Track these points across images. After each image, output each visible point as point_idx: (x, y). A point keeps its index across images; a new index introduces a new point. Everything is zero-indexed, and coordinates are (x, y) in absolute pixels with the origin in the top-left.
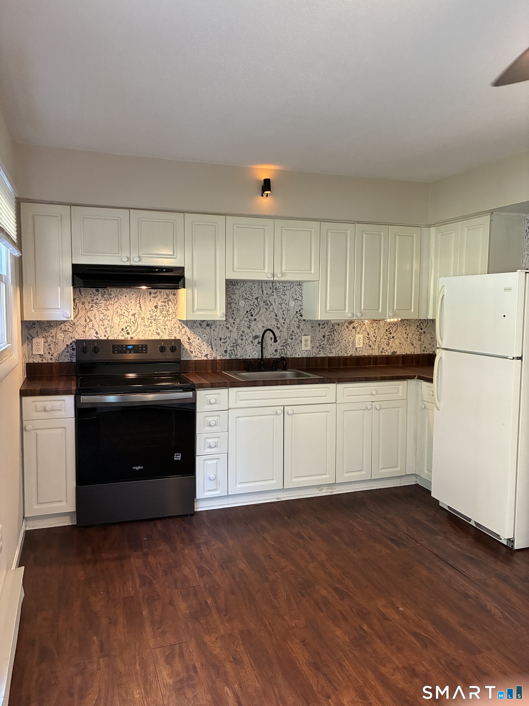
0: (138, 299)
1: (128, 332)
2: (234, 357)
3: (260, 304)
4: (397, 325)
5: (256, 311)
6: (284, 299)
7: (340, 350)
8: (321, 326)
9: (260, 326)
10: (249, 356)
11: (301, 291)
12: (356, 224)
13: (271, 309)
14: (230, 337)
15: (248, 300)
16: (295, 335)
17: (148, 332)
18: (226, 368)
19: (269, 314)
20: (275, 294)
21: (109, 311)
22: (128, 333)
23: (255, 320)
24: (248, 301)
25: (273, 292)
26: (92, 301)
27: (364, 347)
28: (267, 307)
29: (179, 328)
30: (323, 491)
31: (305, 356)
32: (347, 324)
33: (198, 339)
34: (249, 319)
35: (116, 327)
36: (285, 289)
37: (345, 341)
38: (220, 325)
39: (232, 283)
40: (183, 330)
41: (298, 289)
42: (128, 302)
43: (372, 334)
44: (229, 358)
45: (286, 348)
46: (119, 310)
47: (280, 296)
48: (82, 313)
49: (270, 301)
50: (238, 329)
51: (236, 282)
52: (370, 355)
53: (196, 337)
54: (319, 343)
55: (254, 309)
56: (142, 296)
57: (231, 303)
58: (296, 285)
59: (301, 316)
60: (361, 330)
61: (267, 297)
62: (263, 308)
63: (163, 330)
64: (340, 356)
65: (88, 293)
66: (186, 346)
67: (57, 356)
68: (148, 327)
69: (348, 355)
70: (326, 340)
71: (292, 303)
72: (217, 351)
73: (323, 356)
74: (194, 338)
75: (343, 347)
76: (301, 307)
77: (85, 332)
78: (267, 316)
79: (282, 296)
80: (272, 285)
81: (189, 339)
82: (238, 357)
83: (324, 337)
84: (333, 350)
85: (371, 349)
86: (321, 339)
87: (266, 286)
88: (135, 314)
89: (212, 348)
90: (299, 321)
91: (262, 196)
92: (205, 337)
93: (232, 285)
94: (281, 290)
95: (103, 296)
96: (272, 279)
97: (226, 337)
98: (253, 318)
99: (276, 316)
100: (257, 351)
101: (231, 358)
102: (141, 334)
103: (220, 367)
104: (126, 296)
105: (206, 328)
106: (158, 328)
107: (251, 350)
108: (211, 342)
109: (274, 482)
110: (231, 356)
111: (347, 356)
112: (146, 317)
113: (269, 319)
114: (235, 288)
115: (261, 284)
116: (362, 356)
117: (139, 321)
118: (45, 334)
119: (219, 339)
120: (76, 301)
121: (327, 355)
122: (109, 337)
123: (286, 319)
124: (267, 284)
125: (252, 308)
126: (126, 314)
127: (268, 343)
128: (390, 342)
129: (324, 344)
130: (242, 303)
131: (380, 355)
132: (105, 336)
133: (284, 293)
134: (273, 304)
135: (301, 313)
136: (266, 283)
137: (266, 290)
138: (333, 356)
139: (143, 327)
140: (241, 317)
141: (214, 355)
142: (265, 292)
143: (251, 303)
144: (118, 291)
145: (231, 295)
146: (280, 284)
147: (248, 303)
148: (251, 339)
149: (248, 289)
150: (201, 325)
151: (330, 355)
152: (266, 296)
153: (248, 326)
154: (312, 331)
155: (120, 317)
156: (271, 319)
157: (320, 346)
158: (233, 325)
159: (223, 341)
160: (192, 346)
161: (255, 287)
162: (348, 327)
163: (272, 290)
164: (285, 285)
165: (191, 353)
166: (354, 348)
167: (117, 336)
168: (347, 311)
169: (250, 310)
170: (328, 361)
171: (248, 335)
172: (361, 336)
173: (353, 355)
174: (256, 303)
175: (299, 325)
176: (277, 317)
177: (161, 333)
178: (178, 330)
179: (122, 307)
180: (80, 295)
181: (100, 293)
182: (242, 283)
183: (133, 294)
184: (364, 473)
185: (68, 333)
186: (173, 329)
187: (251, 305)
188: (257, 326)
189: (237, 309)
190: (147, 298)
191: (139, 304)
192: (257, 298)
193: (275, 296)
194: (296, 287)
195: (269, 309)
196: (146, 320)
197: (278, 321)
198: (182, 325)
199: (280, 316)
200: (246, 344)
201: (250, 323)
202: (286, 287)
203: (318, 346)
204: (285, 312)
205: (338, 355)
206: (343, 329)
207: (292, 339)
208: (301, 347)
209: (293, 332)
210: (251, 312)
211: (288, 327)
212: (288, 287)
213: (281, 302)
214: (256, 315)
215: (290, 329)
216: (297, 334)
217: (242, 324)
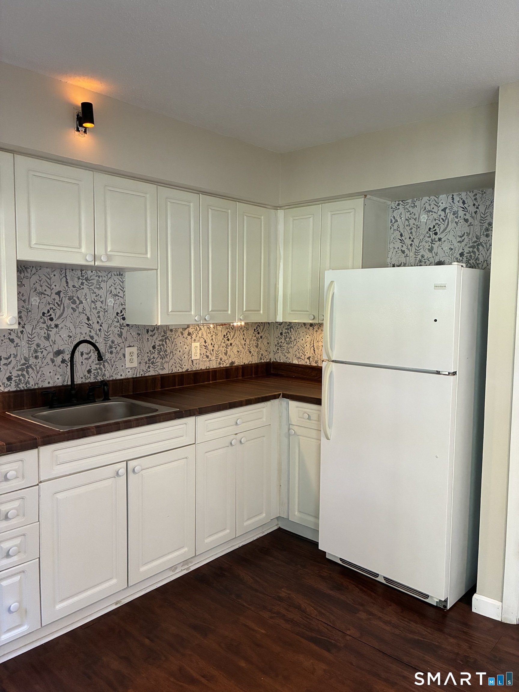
2: (23, 387)
3: (63, 301)
4: (234, 329)
5: (58, 313)
6: (99, 295)
7: (174, 364)
8: (150, 333)
9: (65, 335)
10: (49, 383)
11: (121, 284)
12: (200, 194)
13: (81, 309)
14: (17, 355)
15: (45, 296)
16: (116, 347)
18: (12, 406)
19: (77, 317)
20: (85, 286)
23: (56, 326)
24: (45, 298)
25: (82, 284)
27: (201, 359)
28: (74, 306)
30: (177, 571)
31: (130, 375)
32: (181, 330)
34: (47, 326)
36: (100, 279)
37: (180, 351)
41: (118, 281)
43: (209, 341)
44: (15, 389)
45: (104, 366)
47: (93, 291)
49: (78, 298)
52: (208, 368)
54: (148, 356)
55: (54, 310)
58: (115, 275)
59: (124, 319)
60: (197, 336)
61: (74, 291)
62: (68, 308)
64: (174, 372)
69: (184, 370)
70: (157, 352)
71: (111, 301)
73: (154, 374)
76: (124, 306)
78: (75, 319)
79: (96, 290)
80: (82, 274)
82: (31, 386)
83: (154, 347)
84: (166, 366)
85: (209, 361)
86: (150, 351)
90: (121, 326)
91: (78, 130)
94: (95, 282)
96: (92, 263)
97: (9, 355)
98: (53, 324)
99: (88, 319)
100: (61, 373)
101: (18, 389)
103: (1, 405)
107: (51, 374)
109: (114, 581)
110: (19, 386)
111: (183, 372)
113: (77, 324)
114: (22, 275)
115: (64, 271)
116: (199, 370)
121: (158, 372)
123: (102, 323)
124: (74, 272)
125: (51, 308)
127: (78, 361)
128: (228, 350)
129: (154, 358)
130: (35, 300)
131: (218, 368)
133: (98, 286)
134: (84, 302)
135: (123, 315)
136: (72, 270)
137: (73, 281)
138: (166, 373)
140: (35, 323)
142: (71, 284)
143: (49, 299)
146: (92, 272)
147: (44, 301)
148: (51, 356)
149: (44, 278)
151: (162, 372)
152: (72, 290)
153: (46, 335)
154: (138, 340)
156: (81, 324)
157: (149, 360)
158: (22, 335)
159: (4, 361)
161: (54, 275)
162: (182, 334)
163: (80, 281)
164: (100, 274)
166: (190, 360)
168: (193, 313)
169: (48, 312)
170: (161, 381)
171: (45, 349)
172: (198, 344)
173: (189, 370)
174: (57, 300)
175: (121, 332)
176: (90, 322)
182: (34, 268)
184: (228, 531)
187: (49, 304)
188: (60, 336)
189: (27, 309)
192: (58, 293)
193: (86, 290)
194: (116, 278)
195: (77, 309)
197: (91, 327)
199: (94, 319)
200: (43, 365)
201: (49, 332)
202: (102, 276)
203: (147, 361)
204: (101, 314)
205: (172, 372)
206: (177, 336)
207: (111, 353)
208: (124, 364)
209: (113, 342)
210: (49, 314)
211: (106, 336)
212: (105, 277)
213: (94, 299)
214: (58, 318)
215: (108, 338)
216: (119, 346)
217: (35, 333)
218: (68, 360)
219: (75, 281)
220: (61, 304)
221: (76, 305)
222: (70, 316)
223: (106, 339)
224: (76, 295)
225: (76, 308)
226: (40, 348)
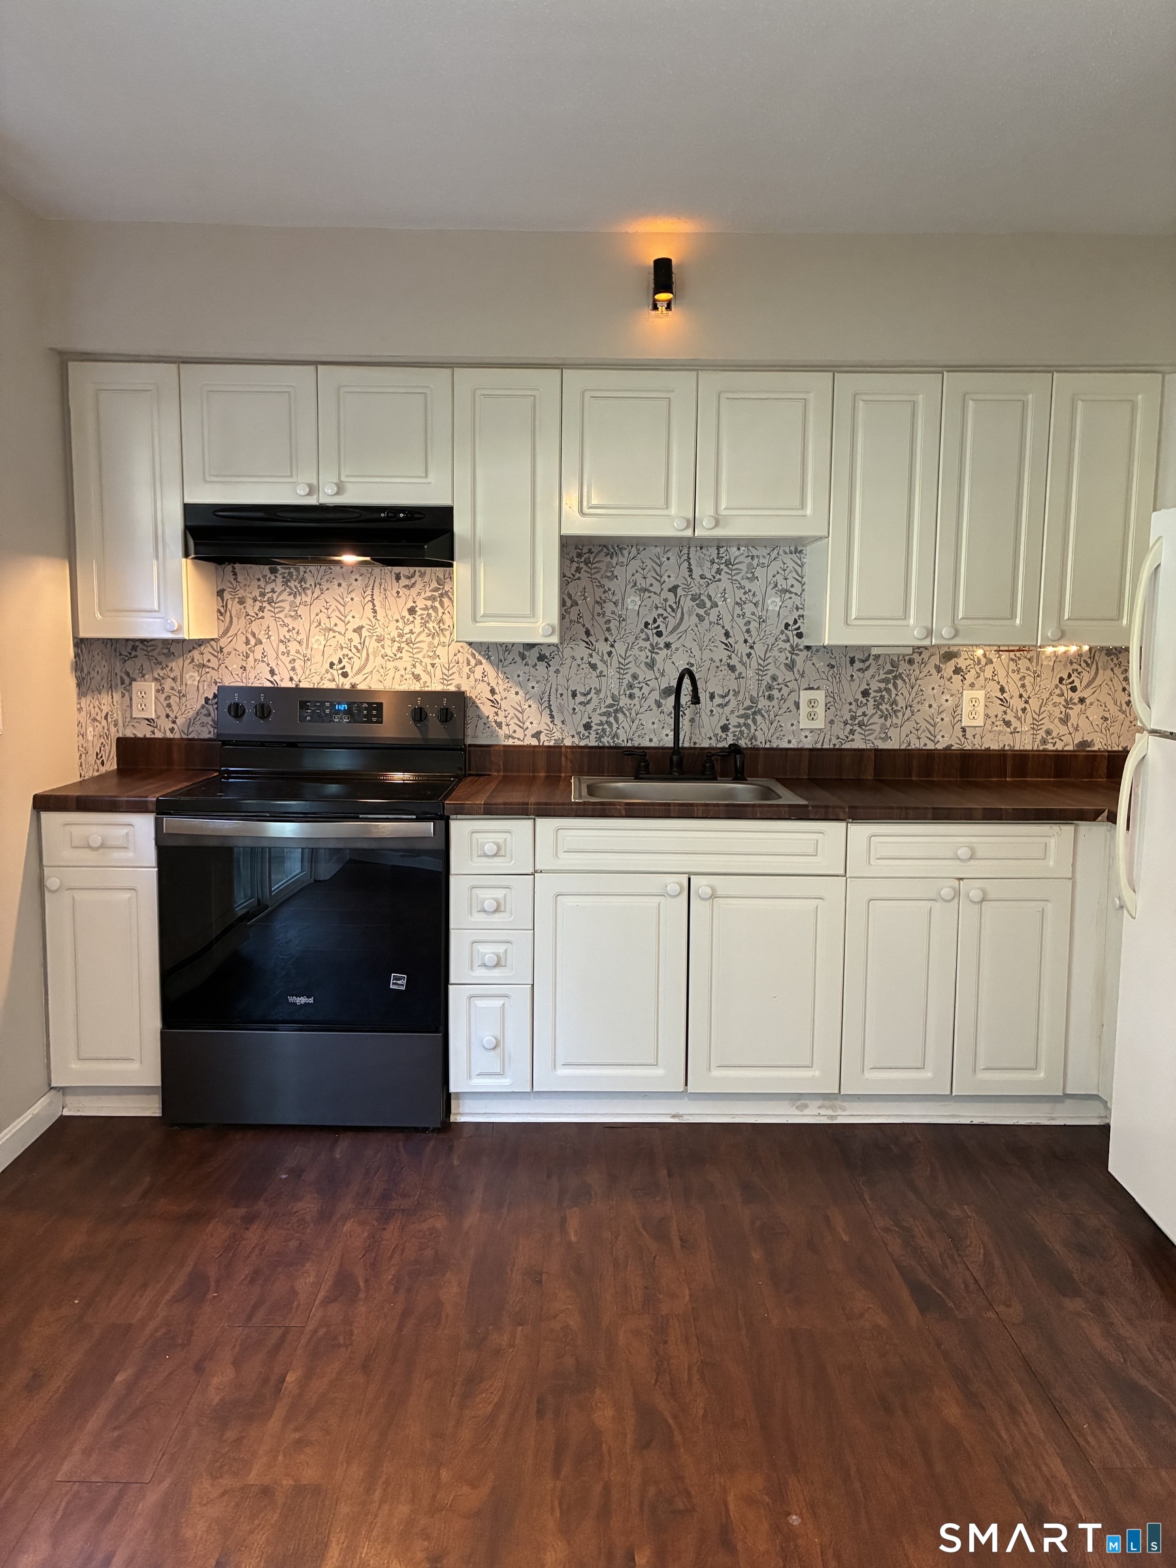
0: (369, 592)
1: (344, 670)
2: (608, 742)
3: (682, 603)
5: (672, 623)
6: (750, 591)
7: (913, 731)
8: (858, 665)
9: (681, 662)
10: (651, 740)
11: (799, 569)
12: (945, 372)
13: (713, 618)
14: (600, 690)
15: (650, 594)
16: (781, 689)
17: (391, 673)
18: (586, 769)
19: (707, 630)
20: (724, 576)
21: (301, 621)
22: (345, 675)
23: (668, 646)
24: (649, 597)
25: (719, 571)
26: (263, 595)
27: (988, 727)
28: (701, 612)
29: (468, 664)
30: (806, 1112)
31: (808, 744)
32: (936, 660)
33: (517, 693)
34: (652, 645)
35: (317, 658)
36: (755, 562)
37: (930, 706)
38: (573, 658)
39: (608, 549)
40: (479, 670)
41: (791, 564)
42: (345, 599)
43: (1013, 689)
44: (596, 744)
45: (755, 721)
46: (322, 616)
47: (739, 583)
48: (239, 625)
49: (709, 597)
50: (622, 669)
51: (618, 546)
52: (1007, 748)
53: (511, 687)
54: (850, 711)
55: (665, 618)
56: (377, 584)
57: (605, 602)
58: (786, 553)
59: (800, 635)
60: (978, 677)
61: (702, 586)
62: (690, 615)
63: (429, 667)
64: (913, 747)
65: (252, 577)
66: (487, 710)
67: (183, 725)
68: (391, 659)
69: (939, 747)
70: (871, 702)
71: (773, 603)
72: (563, 724)
73: (863, 746)
74: (505, 690)
75: (924, 725)
76: (801, 612)
77: (245, 670)
78: (701, 635)
79: (744, 583)
80: (718, 554)
81: (493, 692)
82: (620, 741)
83: (865, 694)
84: (892, 732)
85: (1011, 733)
86: (856, 700)
87: (699, 557)
88: (361, 628)
89: (552, 717)
90: (794, 650)
92: (533, 687)
93: (606, 555)
94: (743, 567)
95: (286, 583)
96: (689, 533)
97: (588, 689)
98: (661, 642)
99: (727, 635)
101: (601, 745)
102: (376, 676)
103: (569, 765)
104: (340, 585)
105: (536, 665)
106: (417, 664)
107: (655, 726)
108: (549, 701)
109: (659, 1072)
110: (602, 739)
111: (936, 749)
112: (386, 636)
113: (705, 644)
114: (614, 561)
115: (685, 551)
116: (981, 750)
117: (372, 644)
118: (159, 672)
119: (570, 693)
120: (226, 595)
121: (873, 743)
122: (300, 682)
123: (754, 643)
124: (704, 551)
125: (659, 615)
126: (341, 628)
127: (704, 707)
128: (1073, 713)
129: (864, 714)
130: (633, 602)
131: (1039, 751)
132: (291, 679)
133: (750, 575)
134: (720, 603)
135: (799, 628)
136: (701, 548)
137: (701, 567)
138: (892, 748)
139: (379, 660)
140: (631, 639)
141: (557, 735)
142: (697, 572)
143: (657, 600)
144: (322, 572)
145: (605, 582)
146: (739, 549)
147: (648, 602)
148: (656, 695)
149: (649, 563)
150: (523, 657)
151: (882, 745)
152: (699, 583)
153: (648, 661)
154: (830, 678)
155: (327, 634)
156: (713, 644)
157: (853, 718)
158: (609, 659)
159: (579, 698)
160: (500, 709)
161: (668, 559)
162: (939, 669)
163: (716, 566)
164: (755, 552)
165: (497, 728)
166: (957, 727)
167: (319, 680)
168: (912, 621)
169: (655, 621)
170: (875, 762)
171: (647, 684)
172: (980, 694)
173: (953, 748)
174: (671, 601)
175: (793, 661)
176: (729, 640)
177: (424, 677)
178: (466, 669)
179: (330, 611)
180: (234, 582)
181: (280, 577)
182: (634, 549)
183: (356, 580)
184: (929, 1075)
185: (207, 670)
186: (453, 667)
187: (657, 608)
188: (673, 663)
189: (620, 616)
190: (389, 588)
191: (370, 604)
192: (674, 589)
193: (725, 582)
194: (787, 559)
195: (707, 618)
196: (388, 642)
197: (733, 650)
198: (474, 657)
199: (738, 636)
200: (642, 710)
201: (654, 655)
202: (758, 556)
203: (848, 720)
204: (753, 626)
205: (907, 746)
206: (925, 672)
207: (770, 698)
208: (796, 721)
209: (774, 678)
210: (656, 625)
211: (762, 666)
212: (764, 557)
213: (741, 599)
214: (672, 632)
215: (765, 670)
216: (786, 685)
217: (631, 655)
218: (686, 704)
219: (705, 568)
220: (678, 607)
221: (706, 609)
222: (692, 630)
223: (761, 673)
224: (706, 593)
225: (705, 615)
226: (638, 682)
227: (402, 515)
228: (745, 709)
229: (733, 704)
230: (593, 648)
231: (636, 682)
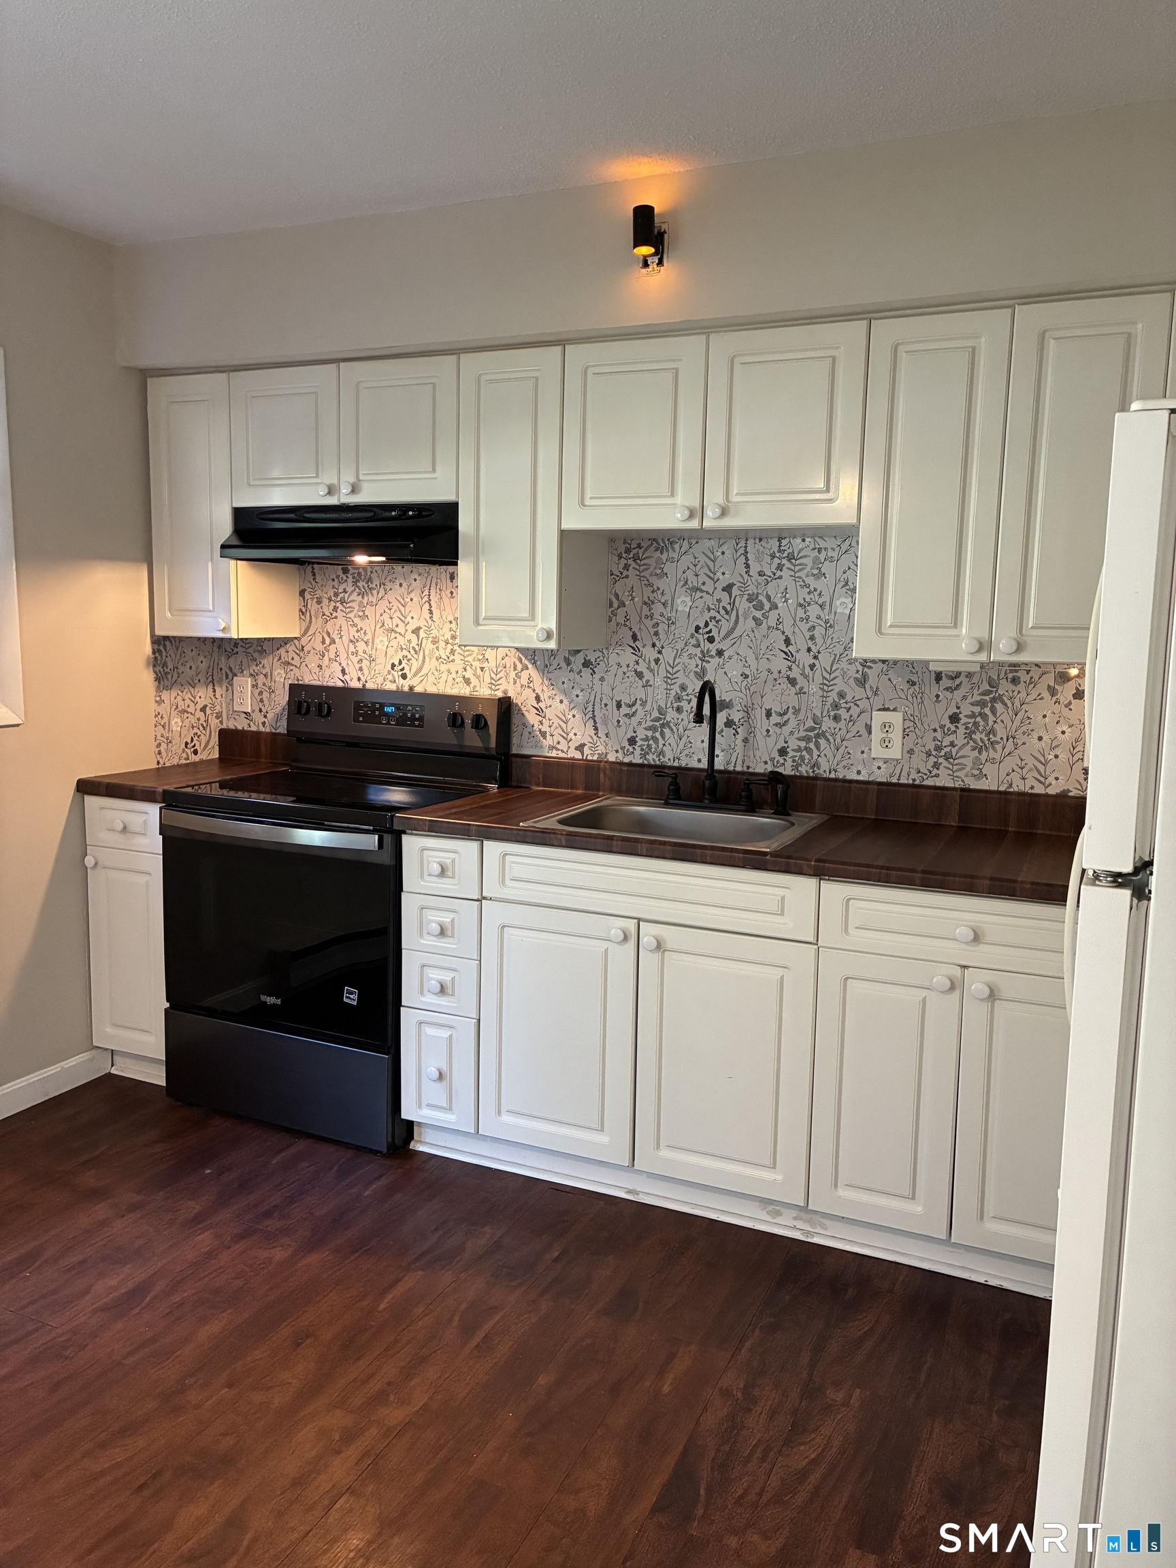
0: (426, 592)
1: (404, 672)
2: (653, 760)
3: (737, 604)
5: (726, 626)
6: (815, 590)
7: (1016, 768)
8: (945, 682)
9: (735, 673)
10: (699, 760)
13: (772, 621)
14: (646, 701)
15: (702, 594)
16: (850, 708)
17: (444, 676)
18: (624, 789)
19: (764, 636)
20: (785, 573)
21: (368, 621)
22: (404, 676)
23: (720, 653)
24: (701, 597)
25: (780, 567)
26: (336, 595)
28: (758, 614)
29: (515, 669)
30: (779, 1220)
31: (881, 776)
32: (1050, 679)
33: (561, 702)
34: (702, 652)
35: (381, 659)
36: (822, 556)
37: (1040, 739)
38: (619, 665)
39: (658, 543)
40: (525, 674)
42: (405, 599)
44: (640, 761)
45: (818, 746)
46: (386, 617)
47: (803, 581)
48: (317, 624)
49: (768, 598)
50: (669, 679)
51: (668, 540)
53: (555, 695)
54: (935, 739)
55: (717, 622)
56: (433, 584)
57: (653, 603)
61: (759, 584)
62: (745, 618)
63: (479, 671)
64: (1016, 790)
65: (328, 578)
66: (532, 718)
67: (272, 719)
68: (445, 662)
69: (1051, 791)
70: (962, 730)
71: (843, 604)
72: (607, 737)
73: (950, 784)
74: (549, 697)
75: (1031, 762)
77: (321, 669)
78: (758, 642)
79: (809, 580)
80: (780, 546)
81: (538, 699)
82: (666, 760)
83: (954, 719)
84: (988, 769)
86: (942, 727)
87: (758, 551)
88: (419, 629)
89: (596, 729)
92: (577, 696)
93: (656, 550)
94: (809, 562)
95: (355, 583)
96: (694, 524)
97: (633, 699)
98: (713, 648)
99: (787, 642)
100: (723, 747)
101: (646, 762)
102: (431, 679)
103: (608, 783)
104: (401, 585)
105: (580, 671)
106: (468, 668)
107: (705, 744)
108: (593, 711)
110: (647, 757)
111: (1047, 795)
112: (441, 638)
113: (762, 652)
114: (664, 557)
115: (742, 544)
117: (428, 646)
118: (254, 668)
119: (615, 703)
120: (307, 596)
121: (963, 781)
122: (366, 682)
123: (819, 652)
124: (764, 543)
125: (711, 618)
126: (401, 629)
127: (759, 726)
129: (952, 744)
130: (683, 603)
132: (359, 679)
133: (816, 572)
134: (780, 605)
136: (760, 540)
137: (759, 562)
139: (434, 662)
140: (680, 645)
141: (601, 749)
142: (755, 569)
143: (709, 600)
144: (386, 572)
145: (653, 580)
146: (804, 540)
147: (700, 603)
149: (702, 558)
150: (568, 663)
151: (974, 785)
152: (756, 580)
153: (698, 670)
154: (909, 697)
155: (389, 634)
156: (771, 653)
157: (938, 748)
158: (656, 666)
159: (624, 710)
160: (544, 717)
161: (723, 553)
162: (1053, 692)
163: (776, 561)
164: (822, 544)
165: (542, 738)
166: (1078, 767)
167: (382, 681)
168: (963, 631)
169: (707, 625)
173: (1070, 794)
174: (725, 603)
175: (864, 676)
176: (790, 648)
177: (474, 681)
178: (513, 674)
179: (392, 611)
180: (313, 583)
181: (350, 577)
182: (686, 541)
183: (415, 580)
184: (921, 1209)
185: (291, 668)
186: (500, 672)
187: (709, 609)
188: (725, 673)
189: (669, 619)
190: (444, 589)
191: (427, 604)
192: (728, 589)
193: (787, 581)
195: (765, 621)
196: (442, 644)
197: (794, 660)
198: (521, 662)
199: (800, 642)
201: (704, 663)
202: (826, 549)
203: (932, 750)
204: (819, 632)
205: (1008, 788)
206: (1034, 695)
207: (836, 718)
208: (867, 748)
209: (841, 695)
210: (707, 629)
211: (827, 680)
212: (833, 549)
213: (804, 599)
214: (724, 638)
215: (831, 685)
216: (856, 705)
217: (680, 663)
218: (739, 722)
219: (764, 563)
220: (732, 609)
221: (764, 611)
222: (748, 635)
223: (826, 688)
224: (765, 592)
225: (762, 619)
226: (686, 693)
227: (411, 513)
228: (807, 730)
229: (793, 723)
230: (640, 654)
231: (684, 693)
